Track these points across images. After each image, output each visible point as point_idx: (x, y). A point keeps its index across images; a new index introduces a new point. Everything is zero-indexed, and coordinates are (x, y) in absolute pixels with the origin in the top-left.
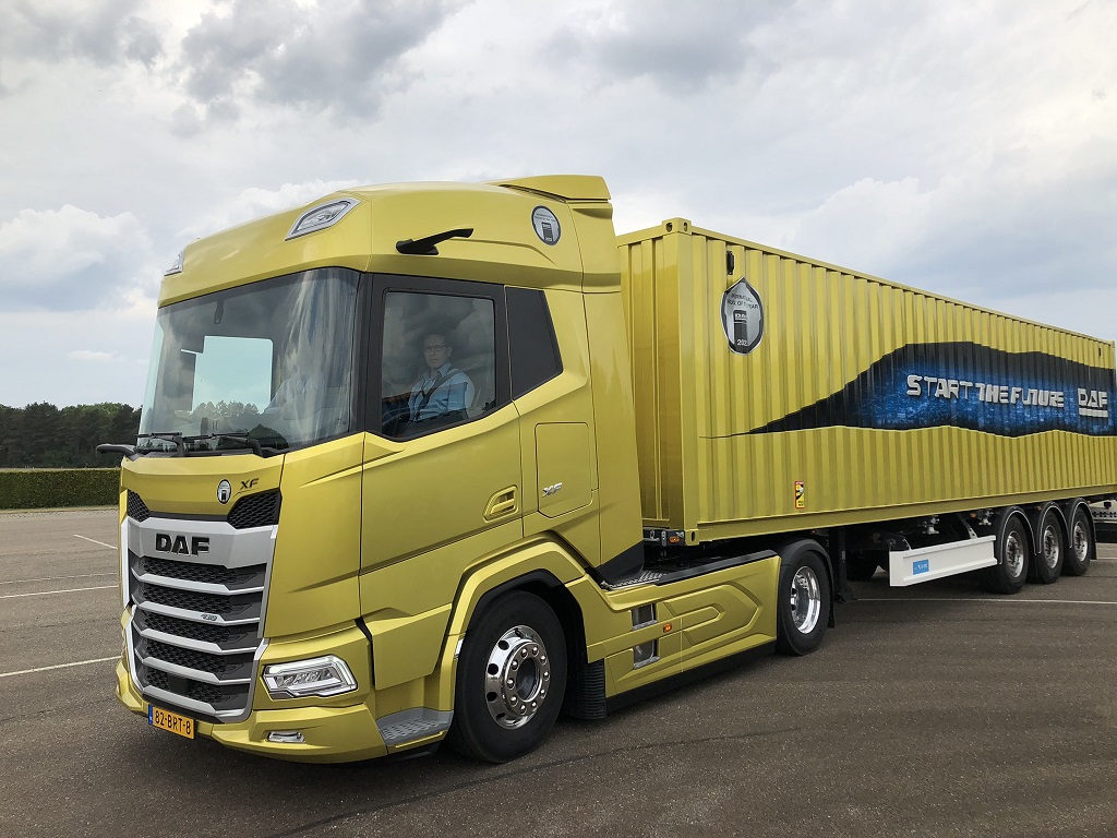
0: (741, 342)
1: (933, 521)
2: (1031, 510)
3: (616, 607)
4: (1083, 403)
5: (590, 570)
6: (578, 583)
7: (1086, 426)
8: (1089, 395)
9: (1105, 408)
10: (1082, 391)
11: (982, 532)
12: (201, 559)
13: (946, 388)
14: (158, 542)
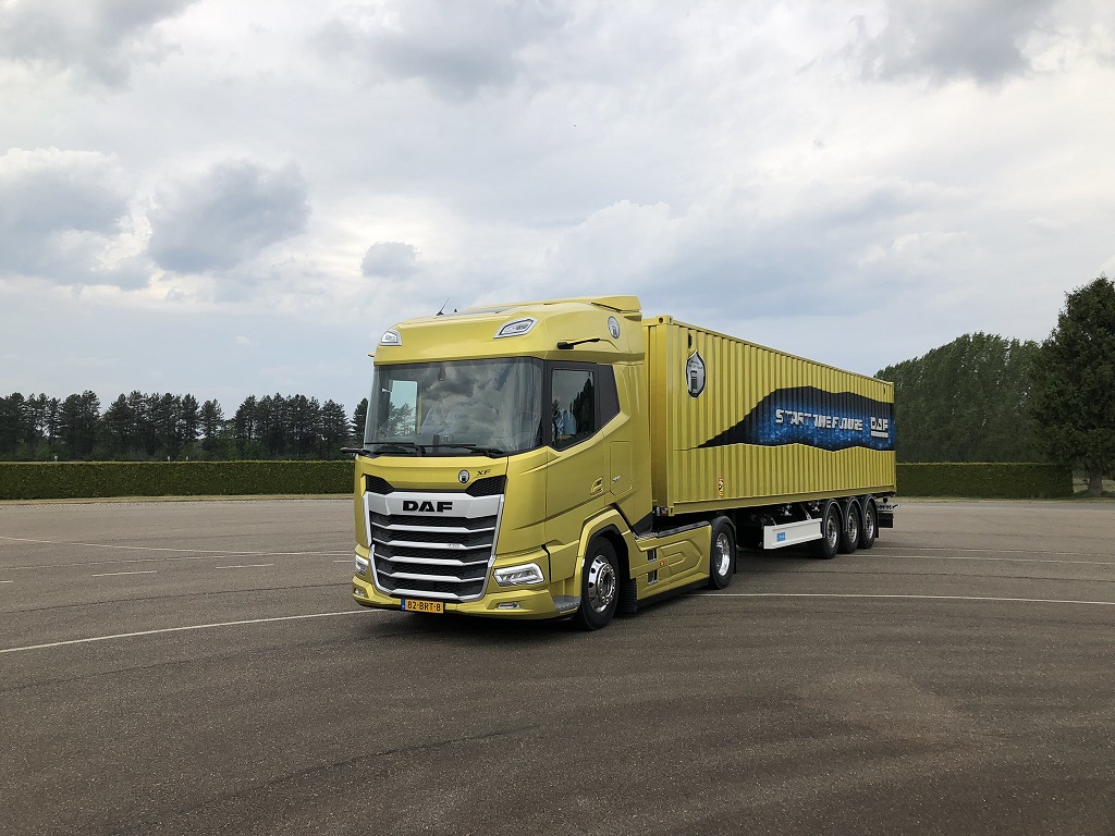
0: (695, 391)
1: (788, 507)
2: (842, 501)
3: (642, 549)
4: (873, 427)
5: (631, 527)
6: (626, 533)
7: (874, 444)
8: (877, 421)
9: (886, 431)
10: (873, 419)
11: (814, 516)
12: (446, 513)
13: (797, 418)
14: (406, 504)
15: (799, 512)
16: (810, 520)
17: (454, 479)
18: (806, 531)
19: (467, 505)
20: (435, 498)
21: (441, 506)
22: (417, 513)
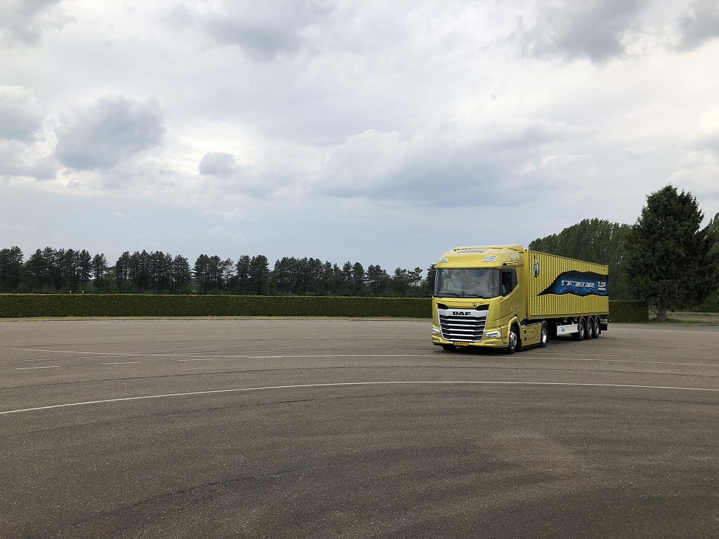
1: (565, 319)
11: (575, 323)
12: (468, 316)
13: (569, 283)
14: (454, 313)
15: (569, 321)
16: (573, 325)
17: (471, 305)
18: (572, 329)
19: (475, 313)
20: (464, 311)
21: (466, 314)
22: (458, 315)
